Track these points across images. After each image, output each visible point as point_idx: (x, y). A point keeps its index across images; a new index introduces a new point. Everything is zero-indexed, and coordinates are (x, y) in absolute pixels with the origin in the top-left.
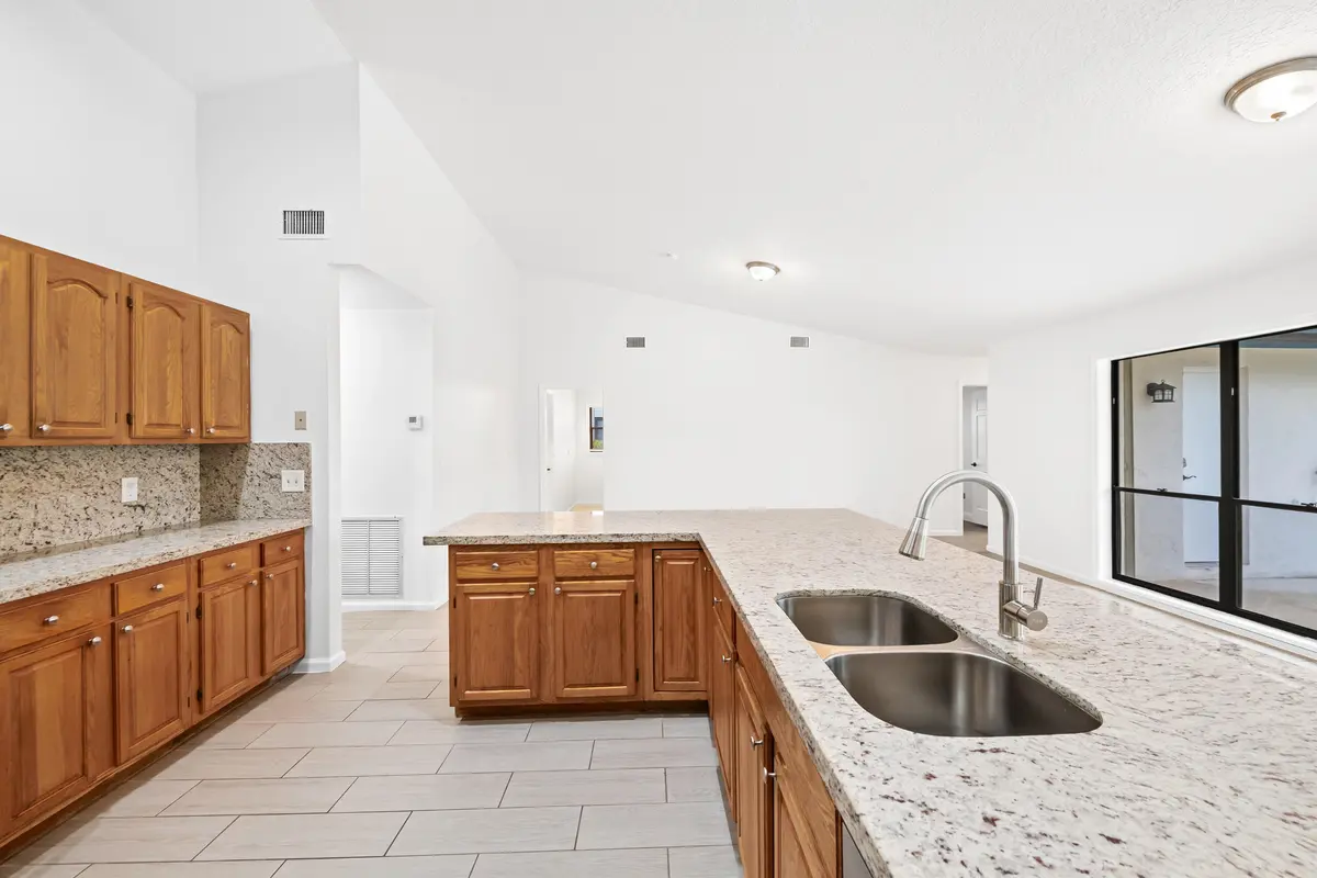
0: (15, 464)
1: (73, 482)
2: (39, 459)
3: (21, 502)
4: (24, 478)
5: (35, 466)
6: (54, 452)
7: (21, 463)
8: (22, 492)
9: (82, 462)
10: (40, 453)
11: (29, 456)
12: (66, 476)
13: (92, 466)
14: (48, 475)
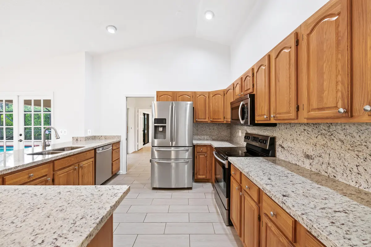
0: (321, 132)
1: (349, 146)
2: (331, 130)
3: (323, 150)
4: (324, 139)
5: (329, 134)
6: (339, 127)
7: (324, 132)
8: (324, 145)
9: (355, 134)
10: (331, 127)
11: (327, 129)
12: (345, 142)
13: (362, 138)
14: (335, 140)
